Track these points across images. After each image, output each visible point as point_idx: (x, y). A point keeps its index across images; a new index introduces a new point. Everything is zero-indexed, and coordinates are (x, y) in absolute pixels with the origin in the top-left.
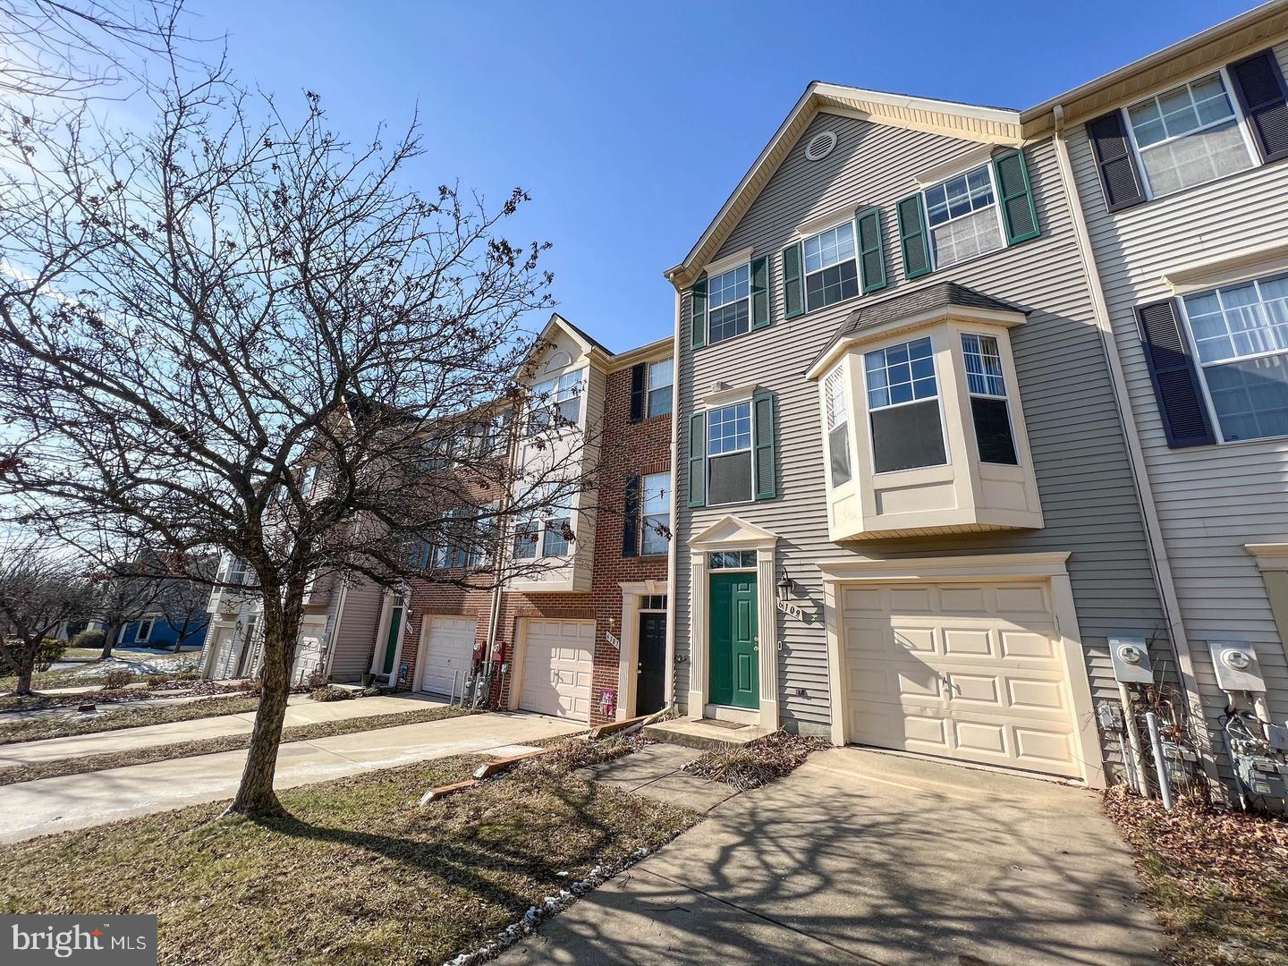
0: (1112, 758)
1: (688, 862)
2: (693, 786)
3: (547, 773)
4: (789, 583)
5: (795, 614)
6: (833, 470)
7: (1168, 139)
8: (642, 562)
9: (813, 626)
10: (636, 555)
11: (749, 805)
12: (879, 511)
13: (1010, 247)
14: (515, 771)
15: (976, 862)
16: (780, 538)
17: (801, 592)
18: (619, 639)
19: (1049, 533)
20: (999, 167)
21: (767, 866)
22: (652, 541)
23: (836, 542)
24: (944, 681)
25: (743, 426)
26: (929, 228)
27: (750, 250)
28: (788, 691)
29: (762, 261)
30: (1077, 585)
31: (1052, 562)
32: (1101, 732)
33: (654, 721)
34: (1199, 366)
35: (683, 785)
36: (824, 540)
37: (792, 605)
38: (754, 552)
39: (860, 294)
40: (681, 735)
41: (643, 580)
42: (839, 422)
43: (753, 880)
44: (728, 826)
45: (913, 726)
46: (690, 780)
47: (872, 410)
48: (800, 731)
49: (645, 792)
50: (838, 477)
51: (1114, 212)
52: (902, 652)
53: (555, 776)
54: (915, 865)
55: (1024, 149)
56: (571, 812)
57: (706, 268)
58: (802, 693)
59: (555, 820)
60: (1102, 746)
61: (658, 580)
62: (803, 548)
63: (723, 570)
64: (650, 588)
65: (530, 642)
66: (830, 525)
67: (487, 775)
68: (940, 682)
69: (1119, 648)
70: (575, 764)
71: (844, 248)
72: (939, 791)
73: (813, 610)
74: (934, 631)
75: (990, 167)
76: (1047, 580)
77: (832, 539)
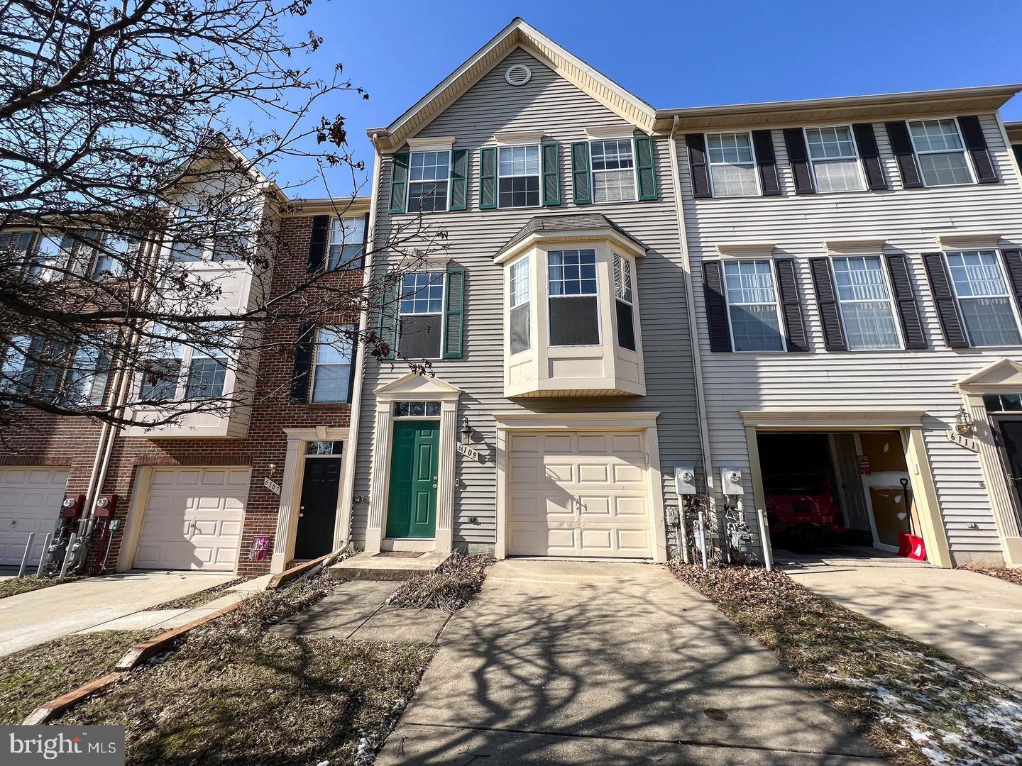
0: (671, 542)
1: (451, 700)
2: (407, 618)
3: (235, 640)
4: (469, 431)
5: (472, 455)
6: (512, 341)
7: (724, 163)
8: (313, 409)
9: (486, 465)
10: (305, 401)
11: (468, 625)
12: (551, 375)
13: (641, 201)
14: (183, 648)
15: (650, 631)
16: (463, 393)
17: (478, 438)
18: (280, 484)
19: (648, 399)
20: (638, 142)
21: (523, 680)
22: (325, 390)
23: (508, 398)
24: (577, 502)
25: (436, 293)
26: (592, 171)
27: (452, 139)
28: (461, 520)
29: (463, 152)
30: (662, 434)
31: (647, 418)
32: (666, 526)
33: (333, 561)
34: (728, 304)
35: (398, 619)
36: (500, 396)
37: (469, 449)
38: (439, 404)
39: (541, 205)
40: (371, 570)
41: (314, 427)
42: (519, 303)
43: (522, 699)
44: (465, 650)
45: (555, 537)
46: (400, 612)
47: (551, 296)
48: (470, 551)
49: (363, 636)
50: (518, 346)
51: (697, 198)
52: (551, 482)
53: (249, 641)
54: (619, 644)
55: (653, 137)
56: (291, 681)
57: (410, 141)
58: (473, 520)
59: (274, 696)
60: (667, 535)
61: (330, 426)
62: (482, 401)
63: (408, 417)
64: (322, 434)
65: (156, 493)
66: (506, 384)
67: (142, 661)
68: (575, 502)
69: (681, 474)
70: (267, 621)
71: (529, 165)
72: (588, 582)
73: (487, 452)
74: (608, 466)
75: (632, 140)
76: (643, 430)
77: (506, 395)
